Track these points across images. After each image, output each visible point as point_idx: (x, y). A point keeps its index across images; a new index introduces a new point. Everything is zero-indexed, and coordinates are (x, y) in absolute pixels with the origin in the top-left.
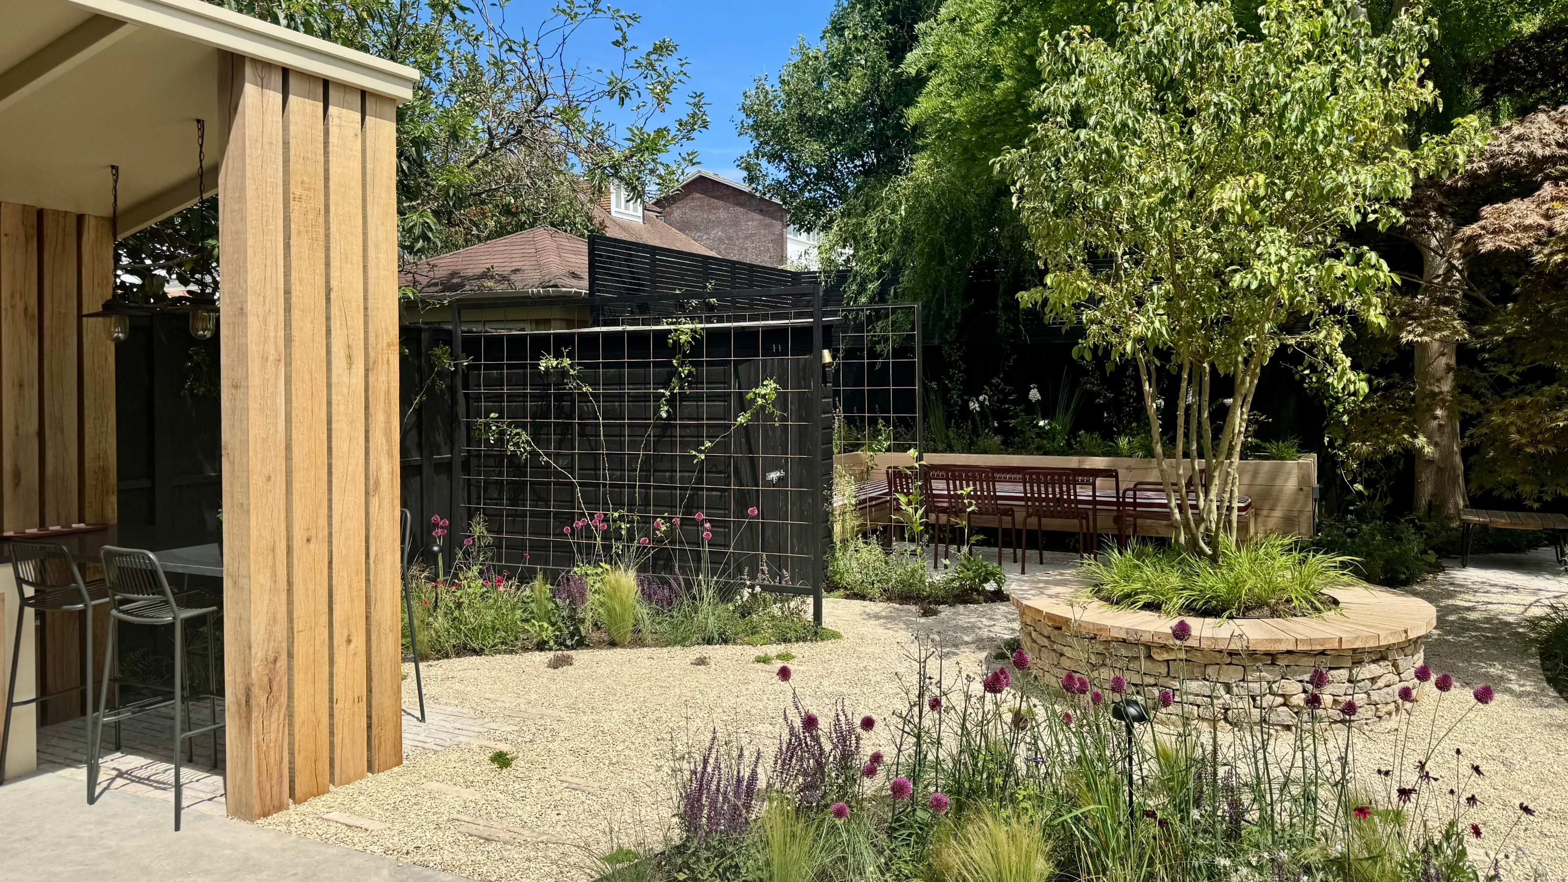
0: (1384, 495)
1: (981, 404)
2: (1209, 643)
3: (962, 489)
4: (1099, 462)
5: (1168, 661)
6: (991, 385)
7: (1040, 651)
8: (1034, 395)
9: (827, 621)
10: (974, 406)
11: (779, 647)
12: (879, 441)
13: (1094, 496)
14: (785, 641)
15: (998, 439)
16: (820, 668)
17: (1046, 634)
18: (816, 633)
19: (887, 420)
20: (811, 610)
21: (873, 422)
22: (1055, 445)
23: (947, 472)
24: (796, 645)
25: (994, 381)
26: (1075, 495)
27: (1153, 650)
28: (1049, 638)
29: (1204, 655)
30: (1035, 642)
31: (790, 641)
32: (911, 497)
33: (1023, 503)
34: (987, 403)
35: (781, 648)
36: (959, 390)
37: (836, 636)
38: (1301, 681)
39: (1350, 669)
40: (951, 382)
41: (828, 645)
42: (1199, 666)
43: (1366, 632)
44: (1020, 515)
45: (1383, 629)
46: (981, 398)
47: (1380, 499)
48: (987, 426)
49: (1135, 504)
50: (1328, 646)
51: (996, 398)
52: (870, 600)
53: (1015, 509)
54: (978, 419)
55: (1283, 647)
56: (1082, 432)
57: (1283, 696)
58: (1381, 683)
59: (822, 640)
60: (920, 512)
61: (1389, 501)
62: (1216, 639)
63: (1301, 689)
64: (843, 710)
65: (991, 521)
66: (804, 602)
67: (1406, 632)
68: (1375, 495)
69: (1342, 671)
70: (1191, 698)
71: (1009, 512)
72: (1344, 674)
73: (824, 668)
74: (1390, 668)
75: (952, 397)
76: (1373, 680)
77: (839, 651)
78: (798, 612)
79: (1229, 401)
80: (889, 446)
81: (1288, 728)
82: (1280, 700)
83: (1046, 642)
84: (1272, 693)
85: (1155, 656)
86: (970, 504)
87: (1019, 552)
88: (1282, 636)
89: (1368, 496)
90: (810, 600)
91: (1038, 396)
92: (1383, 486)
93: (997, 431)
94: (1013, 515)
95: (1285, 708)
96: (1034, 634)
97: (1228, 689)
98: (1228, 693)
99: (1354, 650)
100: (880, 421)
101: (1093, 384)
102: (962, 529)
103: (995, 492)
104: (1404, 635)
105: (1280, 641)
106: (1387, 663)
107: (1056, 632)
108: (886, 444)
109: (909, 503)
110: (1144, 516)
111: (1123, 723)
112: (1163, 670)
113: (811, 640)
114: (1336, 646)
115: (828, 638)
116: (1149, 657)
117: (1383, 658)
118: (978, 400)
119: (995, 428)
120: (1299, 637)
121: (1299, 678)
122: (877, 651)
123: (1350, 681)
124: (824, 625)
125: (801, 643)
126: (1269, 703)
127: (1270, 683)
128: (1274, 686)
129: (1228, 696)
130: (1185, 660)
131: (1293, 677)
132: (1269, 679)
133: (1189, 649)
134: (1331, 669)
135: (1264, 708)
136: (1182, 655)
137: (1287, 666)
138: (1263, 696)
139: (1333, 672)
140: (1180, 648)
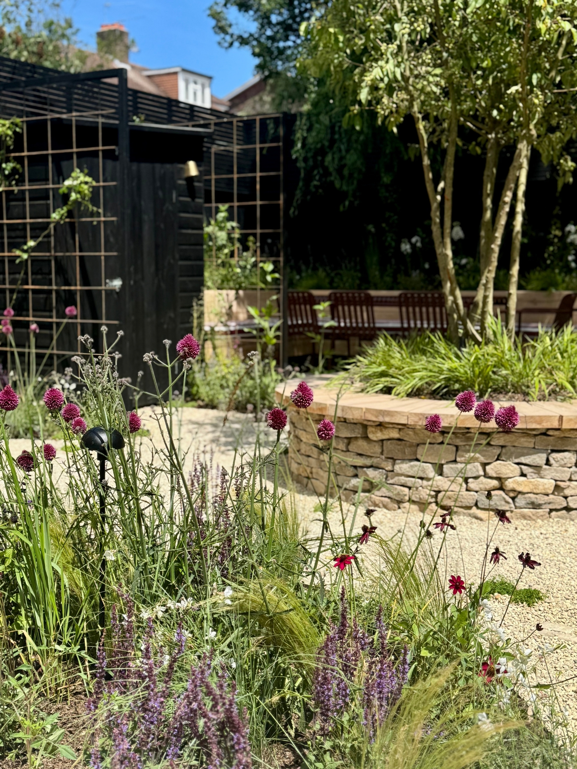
1: (413, 246)
5: (382, 441)
8: (457, 233)
10: (406, 247)
27: (370, 429)
29: (416, 433)
34: (419, 244)
38: (518, 464)
40: (387, 225)
42: (411, 446)
46: (414, 240)
48: (418, 267)
50: (548, 426)
51: (428, 240)
54: (408, 260)
57: (499, 479)
63: (518, 472)
69: (566, 454)
70: (403, 479)
75: (386, 240)
82: (495, 483)
84: (486, 476)
85: (371, 436)
91: (461, 235)
95: (501, 492)
97: (439, 470)
98: (438, 474)
112: (378, 449)
114: (556, 425)
116: (366, 438)
121: (517, 461)
126: (481, 486)
127: (484, 465)
128: (488, 468)
129: (440, 477)
130: (399, 440)
131: (508, 459)
132: (482, 459)
133: (402, 427)
134: (553, 451)
135: (477, 492)
136: (395, 434)
137: (502, 447)
138: (476, 478)
139: (554, 455)
140: (394, 425)
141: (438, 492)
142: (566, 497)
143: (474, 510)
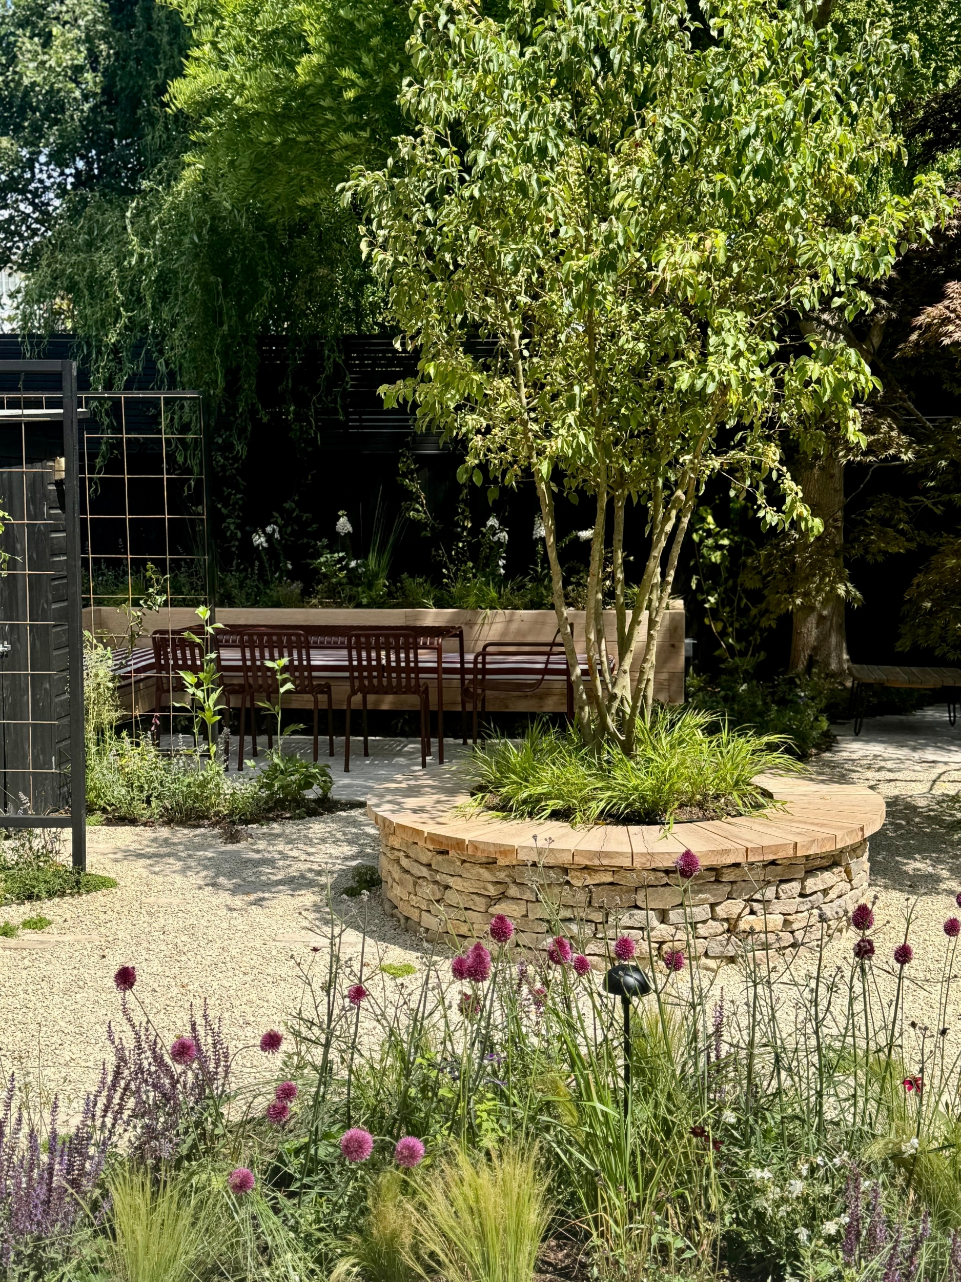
0: (757, 650)
1: (269, 538)
2: (644, 860)
3: (272, 659)
4: (432, 617)
5: (590, 887)
6: (283, 512)
7: (415, 884)
8: (344, 525)
9: (94, 863)
10: (259, 540)
11: (22, 909)
12: (150, 595)
13: (439, 661)
14: (30, 898)
15: (297, 587)
16: (95, 936)
17: (425, 861)
18: (78, 882)
19: (160, 565)
20: (69, 848)
21: (138, 565)
22: (373, 593)
23: (241, 634)
24: (49, 903)
25: (287, 505)
26: (416, 661)
27: (571, 874)
28: (429, 866)
30: (408, 872)
31: (39, 898)
32: (202, 675)
33: (347, 674)
34: (277, 535)
35: (26, 911)
36: (238, 517)
37: (106, 884)
38: (748, 901)
39: (803, 880)
40: (225, 506)
41: (99, 898)
42: (629, 890)
43: (823, 832)
44: (341, 692)
45: (842, 828)
46: (269, 529)
47: (753, 655)
48: (278, 568)
49: (485, 671)
50: (781, 855)
51: (289, 530)
52: (145, 825)
53: (332, 683)
54: (265, 558)
55: (730, 860)
56: (405, 575)
57: (729, 920)
58: (832, 895)
59: (88, 892)
60: (214, 696)
61: (762, 655)
62: (652, 855)
63: (748, 910)
64: (205, 1016)
65: (305, 702)
66: (56, 838)
67: (862, 829)
68: (747, 650)
69: (794, 883)
71: (325, 689)
72: (795, 886)
73: (100, 935)
74: (844, 875)
75: (228, 528)
76: (825, 892)
77: (118, 907)
78: (47, 854)
79: (585, 534)
80: (166, 602)
81: (732, 960)
82: (724, 926)
83: (425, 872)
84: (715, 918)
85: (573, 882)
86: (285, 682)
87: (340, 740)
88: (728, 845)
89: (740, 651)
90: (67, 833)
91: (349, 528)
92: (756, 639)
93: (293, 576)
94: (329, 693)
95: (730, 936)
96: (405, 862)
97: (663, 917)
98: (662, 922)
99: (807, 857)
100: (149, 565)
101: (418, 511)
102: (274, 717)
103: (309, 660)
104: (860, 833)
105: (726, 852)
106: (840, 869)
107: (440, 858)
108: (160, 599)
109: (199, 685)
110: (496, 685)
111: (619, 998)
112: (584, 897)
113: (72, 895)
114: (791, 853)
115: (96, 888)
116: (565, 883)
117: (836, 864)
118: (264, 532)
119: (288, 571)
120: (749, 845)
121: (747, 897)
122: (175, 901)
123: (802, 895)
124: (88, 870)
125: (56, 900)
126: (712, 931)
127: (713, 906)
128: (718, 909)
129: (663, 926)
130: (611, 884)
131: (740, 896)
132: (712, 900)
133: (617, 870)
134: (782, 881)
135: (705, 938)
136: (608, 878)
137: (732, 883)
138: (704, 922)
139: (784, 886)
140: (606, 869)
141: (661, 943)
142: (792, 932)
143: (703, 960)
